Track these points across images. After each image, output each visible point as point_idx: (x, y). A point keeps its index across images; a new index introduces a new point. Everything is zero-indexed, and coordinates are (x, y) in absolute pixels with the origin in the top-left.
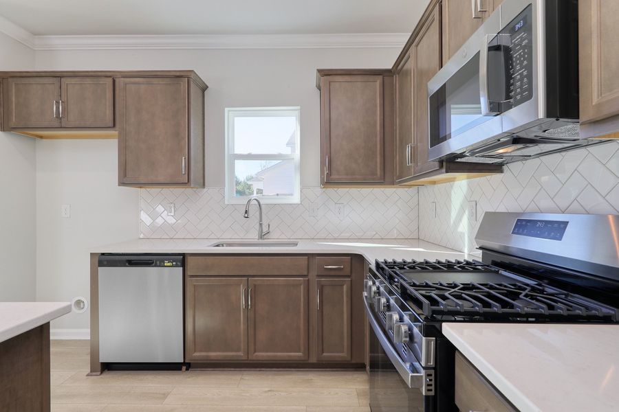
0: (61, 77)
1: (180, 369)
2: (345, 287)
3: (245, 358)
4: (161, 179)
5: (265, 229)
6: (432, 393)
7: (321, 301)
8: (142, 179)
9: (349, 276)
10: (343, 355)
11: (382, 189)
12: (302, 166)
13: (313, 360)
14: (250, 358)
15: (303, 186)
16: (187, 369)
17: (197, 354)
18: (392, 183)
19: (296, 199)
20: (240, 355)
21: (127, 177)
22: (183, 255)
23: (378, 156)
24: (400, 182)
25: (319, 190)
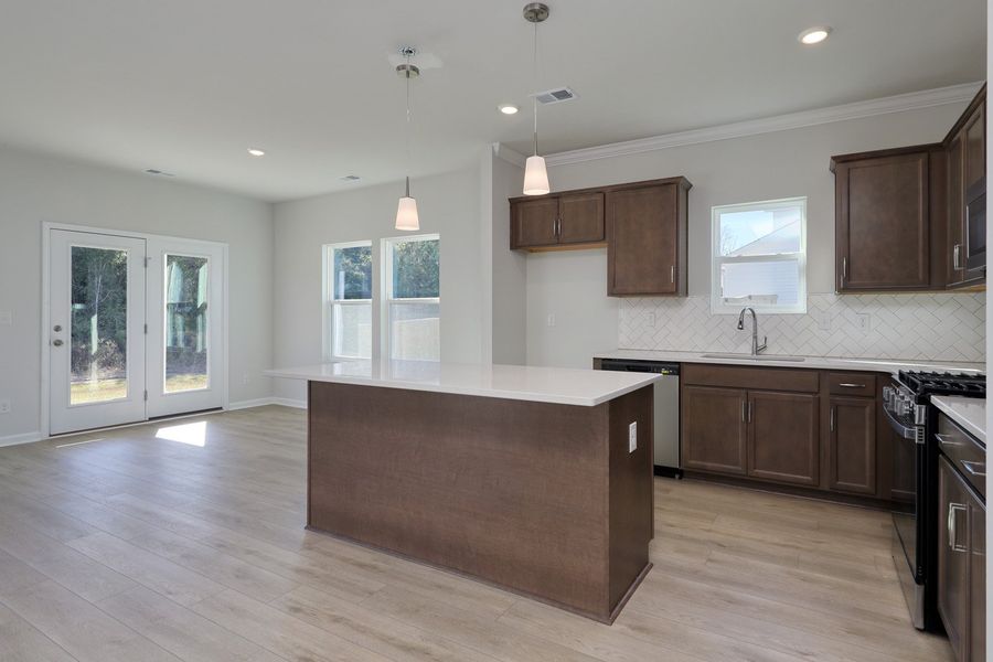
0: (558, 198)
1: (674, 477)
2: (868, 410)
3: (744, 473)
4: (648, 289)
5: (761, 344)
6: (923, 442)
7: (836, 423)
8: (631, 289)
9: (873, 397)
10: (865, 486)
11: (931, 295)
12: (809, 269)
13: (825, 486)
14: (750, 473)
15: (810, 293)
16: (680, 478)
17: (693, 462)
18: (943, 288)
19: (801, 307)
20: (739, 469)
21: (617, 289)
22: (679, 363)
23: (921, 255)
24: (952, 287)
25: (832, 297)
